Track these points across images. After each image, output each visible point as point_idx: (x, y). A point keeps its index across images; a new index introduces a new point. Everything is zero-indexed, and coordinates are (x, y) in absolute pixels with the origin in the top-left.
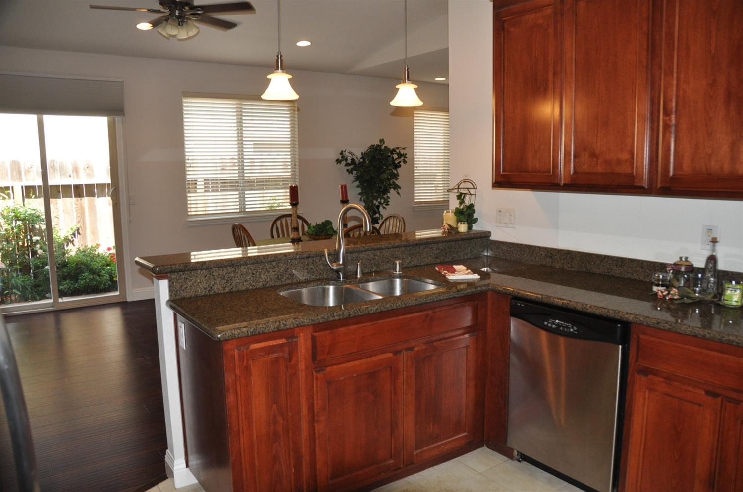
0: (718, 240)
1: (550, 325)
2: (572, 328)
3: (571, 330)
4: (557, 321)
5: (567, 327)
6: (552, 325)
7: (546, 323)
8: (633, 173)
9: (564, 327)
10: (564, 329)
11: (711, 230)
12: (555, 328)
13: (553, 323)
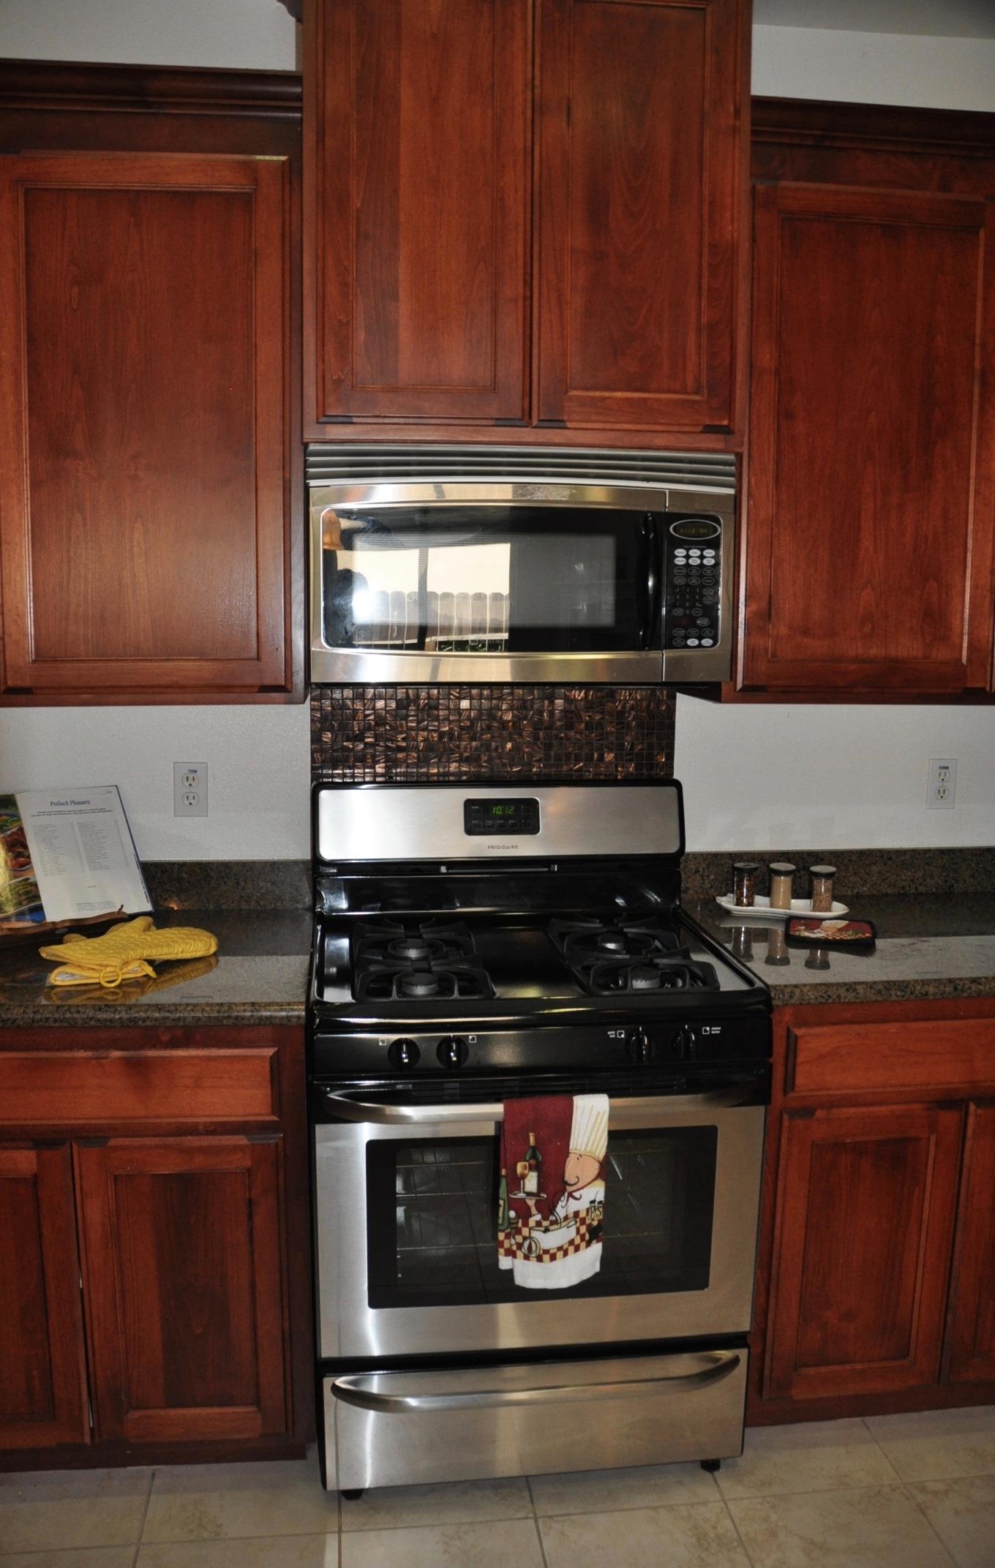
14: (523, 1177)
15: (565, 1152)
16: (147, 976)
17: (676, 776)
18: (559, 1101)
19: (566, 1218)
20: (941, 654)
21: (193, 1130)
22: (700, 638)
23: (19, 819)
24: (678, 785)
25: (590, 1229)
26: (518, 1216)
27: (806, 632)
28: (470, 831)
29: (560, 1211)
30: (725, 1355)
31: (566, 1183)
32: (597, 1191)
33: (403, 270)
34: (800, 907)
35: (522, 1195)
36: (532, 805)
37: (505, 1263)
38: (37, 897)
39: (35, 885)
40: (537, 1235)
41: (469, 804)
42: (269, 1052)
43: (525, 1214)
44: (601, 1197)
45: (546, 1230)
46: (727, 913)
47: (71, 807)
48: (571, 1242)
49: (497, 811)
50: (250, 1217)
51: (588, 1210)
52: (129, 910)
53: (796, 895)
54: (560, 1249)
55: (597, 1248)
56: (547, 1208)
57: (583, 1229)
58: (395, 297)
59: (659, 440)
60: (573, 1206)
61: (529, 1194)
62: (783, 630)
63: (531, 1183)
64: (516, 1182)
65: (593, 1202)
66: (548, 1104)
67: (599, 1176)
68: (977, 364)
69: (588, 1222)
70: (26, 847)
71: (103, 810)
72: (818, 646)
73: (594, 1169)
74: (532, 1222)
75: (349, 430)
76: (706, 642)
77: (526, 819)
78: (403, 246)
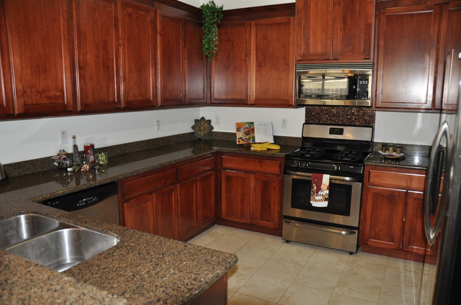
0: (76, 137)
1: (81, 204)
2: (94, 198)
3: (94, 200)
4: (84, 200)
5: (91, 200)
6: (82, 204)
7: (78, 205)
8: (64, 103)
9: (89, 201)
10: (90, 202)
11: (64, 133)
12: (85, 204)
13: (82, 202)
14: (314, 187)
15: (321, 184)
18: (321, 175)
19: (320, 195)
21: (267, 174)
22: (364, 98)
23: (254, 126)
25: (325, 198)
26: (313, 194)
29: (319, 193)
30: (352, 231)
31: (321, 189)
33: (311, 35)
34: (393, 153)
35: (314, 190)
36: (343, 129)
37: (311, 202)
38: (254, 138)
39: (254, 136)
40: (315, 197)
41: (331, 128)
42: (280, 162)
43: (314, 193)
44: (328, 193)
45: (317, 196)
46: (380, 154)
47: (263, 125)
48: (321, 200)
49: (336, 130)
50: (275, 189)
51: (325, 195)
52: (270, 142)
53: (393, 151)
54: (319, 200)
55: (327, 202)
56: (317, 192)
57: (324, 198)
58: (310, 39)
59: (358, 61)
60: (322, 193)
61: (315, 190)
62: (384, 96)
63: (315, 188)
65: (326, 193)
66: (319, 175)
67: (327, 189)
69: (325, 197)
70: (254, 130)
71: (268, 126)
73: (326, 187)
74: (315, 195)
75: (302, 62)
76: (366, 98)
77: (341, 132)
78: (311, 30)
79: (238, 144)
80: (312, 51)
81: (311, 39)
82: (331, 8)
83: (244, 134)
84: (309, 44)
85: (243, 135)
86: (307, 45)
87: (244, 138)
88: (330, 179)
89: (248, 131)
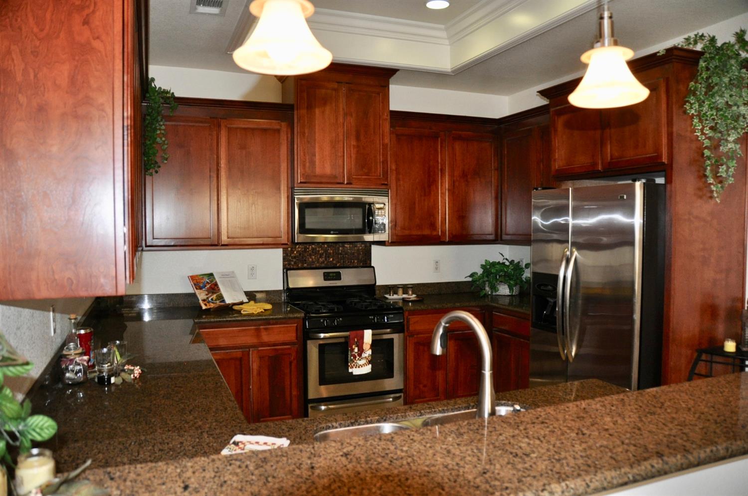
15: (363, 343)
16: (262, 312)
17: (372, 265)
18: (361, 331)
19: (364, 358)
20: (435, 233)
21: (278, 345)
23: (215, 279)
24: (373, 267)
25: (369, 361)
26: (353, 358)
27: (404, 229)
28: (325, 280)
29: (362, 356)
30: (398, 395)
31: (363, 350)
32: (370, 352)
33: (317, 149)
34: (405, 296)
35: (354, 353)
36: (339, 273)
37: (350, 370)
38: (223, 298)
39: (222, 295)
40: (358, 362)
41: (324, 273)
42: (296, 325)
43: (355, 357)
44: (371, 353)
45: (360, 361)
46: (387, 298)
47: (226, 276)
48: (365, 363)
49: (331, 275)
50: (291, 366)
51: (368, 356)
52: (244, 301)
53: (404, 293)
54: (363, 365)
55: (370, 365)
56: (360, 355)
57: (367, 361)
58: (315, 155)
59: (372, 187)
60: (365, 355)
61: (356, 352)
62: (399, 229)
63: (356, 350)
64: (353, 350)
65: (369, 354)
66: (359, 332)
67: (370, 348)
68: (440, 168)
69: (368, 359)
70: (218, 286)
71: (233, 277)
72: (407, 232)
73: (369, 346)
74: (357, 359)
75: (305, 185)
76: (383, 232)
77: (338, 277)
78: (317, 144)
79: (206, 309)
80: (318, 171)
81: (317, 155)
82: (341, 120)
83: (207, 293)
84: (315, 161)
85: (207, 295)
86: (313, 163)
87: (210, 299)
88: (373, 335)
89: (210, 287)
